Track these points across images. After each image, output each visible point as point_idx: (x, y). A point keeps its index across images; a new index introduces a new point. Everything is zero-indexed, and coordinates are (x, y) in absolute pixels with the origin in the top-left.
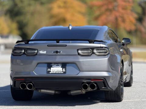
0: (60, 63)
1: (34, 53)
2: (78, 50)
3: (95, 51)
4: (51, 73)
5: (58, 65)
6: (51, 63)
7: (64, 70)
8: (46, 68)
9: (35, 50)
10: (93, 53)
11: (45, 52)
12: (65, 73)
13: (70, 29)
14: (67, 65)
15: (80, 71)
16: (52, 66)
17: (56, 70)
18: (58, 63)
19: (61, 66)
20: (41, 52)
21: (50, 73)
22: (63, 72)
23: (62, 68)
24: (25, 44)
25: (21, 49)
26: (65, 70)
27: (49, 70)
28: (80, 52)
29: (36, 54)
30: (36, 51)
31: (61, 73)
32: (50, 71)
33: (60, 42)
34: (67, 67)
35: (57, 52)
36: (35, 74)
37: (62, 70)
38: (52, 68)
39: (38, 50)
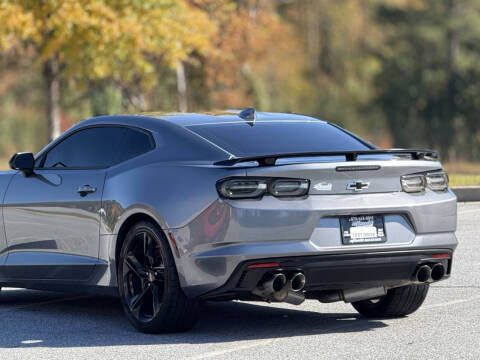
0: (370, 215)
1: (298, 189)
3: (428, 180)
4: (355, 243)
5: (365, 221)
6: (349, 217)
7: (381, 233)
8: (338, 230)
9: (299, 181)
11: (329, 187)
14: (386, 218)
15: (416, 233)
16: (351, 222)
17: (363, 234)
18: (365, 216)
19: (373, 222)
21: (352, 241)
22: (380, 239)
23: (375, 228)
26: (384, 232)
27: (346, 234)
28: (404, 183)
29: (307, 193)
30: (305, 186)
31: (376, 240)
32: (350, 238)
33: (359, 157)
34: (387, 225)
35: (359, 186)
36: (315, 246)
37: (377, 233)
38: (352, 229)
39: (309, 182)
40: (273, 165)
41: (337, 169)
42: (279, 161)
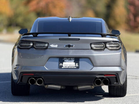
0: (73, 58)
1: (44, 46)
2: (91, 44)
3: (107, 45)
5: (71, 60)
6: (63, 58)
7: (77, 65)
8: (58, 63)
9: (45, 43)
10: (106, 47)
11: (56, 46)
12: (78, 68)
13: (70, 21)
14: (80, 59)
15: (94, 66)
16: (64, 60)
17: (69, 64)
18: (70, 58)
19: (74, 60)
20: (52, 46)
21: (63, 67)
22: (76, 67)
23: (74, 63)
24: (34, 36)
25: (29, 42)
26: (79, 65)
27: (61, 64)
28: (93, 46)
29: (47, 48)
30: (46, 45)
31: (74, 67)
32: (62, 66)
34: (80, 62)
35: (69, 46)
37: (75, 65)
38: (64, 63)
39: (48, 44)
40: (36, 36)
41: (60, 39)
42: (39, 35)
